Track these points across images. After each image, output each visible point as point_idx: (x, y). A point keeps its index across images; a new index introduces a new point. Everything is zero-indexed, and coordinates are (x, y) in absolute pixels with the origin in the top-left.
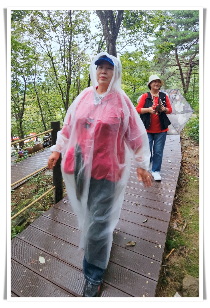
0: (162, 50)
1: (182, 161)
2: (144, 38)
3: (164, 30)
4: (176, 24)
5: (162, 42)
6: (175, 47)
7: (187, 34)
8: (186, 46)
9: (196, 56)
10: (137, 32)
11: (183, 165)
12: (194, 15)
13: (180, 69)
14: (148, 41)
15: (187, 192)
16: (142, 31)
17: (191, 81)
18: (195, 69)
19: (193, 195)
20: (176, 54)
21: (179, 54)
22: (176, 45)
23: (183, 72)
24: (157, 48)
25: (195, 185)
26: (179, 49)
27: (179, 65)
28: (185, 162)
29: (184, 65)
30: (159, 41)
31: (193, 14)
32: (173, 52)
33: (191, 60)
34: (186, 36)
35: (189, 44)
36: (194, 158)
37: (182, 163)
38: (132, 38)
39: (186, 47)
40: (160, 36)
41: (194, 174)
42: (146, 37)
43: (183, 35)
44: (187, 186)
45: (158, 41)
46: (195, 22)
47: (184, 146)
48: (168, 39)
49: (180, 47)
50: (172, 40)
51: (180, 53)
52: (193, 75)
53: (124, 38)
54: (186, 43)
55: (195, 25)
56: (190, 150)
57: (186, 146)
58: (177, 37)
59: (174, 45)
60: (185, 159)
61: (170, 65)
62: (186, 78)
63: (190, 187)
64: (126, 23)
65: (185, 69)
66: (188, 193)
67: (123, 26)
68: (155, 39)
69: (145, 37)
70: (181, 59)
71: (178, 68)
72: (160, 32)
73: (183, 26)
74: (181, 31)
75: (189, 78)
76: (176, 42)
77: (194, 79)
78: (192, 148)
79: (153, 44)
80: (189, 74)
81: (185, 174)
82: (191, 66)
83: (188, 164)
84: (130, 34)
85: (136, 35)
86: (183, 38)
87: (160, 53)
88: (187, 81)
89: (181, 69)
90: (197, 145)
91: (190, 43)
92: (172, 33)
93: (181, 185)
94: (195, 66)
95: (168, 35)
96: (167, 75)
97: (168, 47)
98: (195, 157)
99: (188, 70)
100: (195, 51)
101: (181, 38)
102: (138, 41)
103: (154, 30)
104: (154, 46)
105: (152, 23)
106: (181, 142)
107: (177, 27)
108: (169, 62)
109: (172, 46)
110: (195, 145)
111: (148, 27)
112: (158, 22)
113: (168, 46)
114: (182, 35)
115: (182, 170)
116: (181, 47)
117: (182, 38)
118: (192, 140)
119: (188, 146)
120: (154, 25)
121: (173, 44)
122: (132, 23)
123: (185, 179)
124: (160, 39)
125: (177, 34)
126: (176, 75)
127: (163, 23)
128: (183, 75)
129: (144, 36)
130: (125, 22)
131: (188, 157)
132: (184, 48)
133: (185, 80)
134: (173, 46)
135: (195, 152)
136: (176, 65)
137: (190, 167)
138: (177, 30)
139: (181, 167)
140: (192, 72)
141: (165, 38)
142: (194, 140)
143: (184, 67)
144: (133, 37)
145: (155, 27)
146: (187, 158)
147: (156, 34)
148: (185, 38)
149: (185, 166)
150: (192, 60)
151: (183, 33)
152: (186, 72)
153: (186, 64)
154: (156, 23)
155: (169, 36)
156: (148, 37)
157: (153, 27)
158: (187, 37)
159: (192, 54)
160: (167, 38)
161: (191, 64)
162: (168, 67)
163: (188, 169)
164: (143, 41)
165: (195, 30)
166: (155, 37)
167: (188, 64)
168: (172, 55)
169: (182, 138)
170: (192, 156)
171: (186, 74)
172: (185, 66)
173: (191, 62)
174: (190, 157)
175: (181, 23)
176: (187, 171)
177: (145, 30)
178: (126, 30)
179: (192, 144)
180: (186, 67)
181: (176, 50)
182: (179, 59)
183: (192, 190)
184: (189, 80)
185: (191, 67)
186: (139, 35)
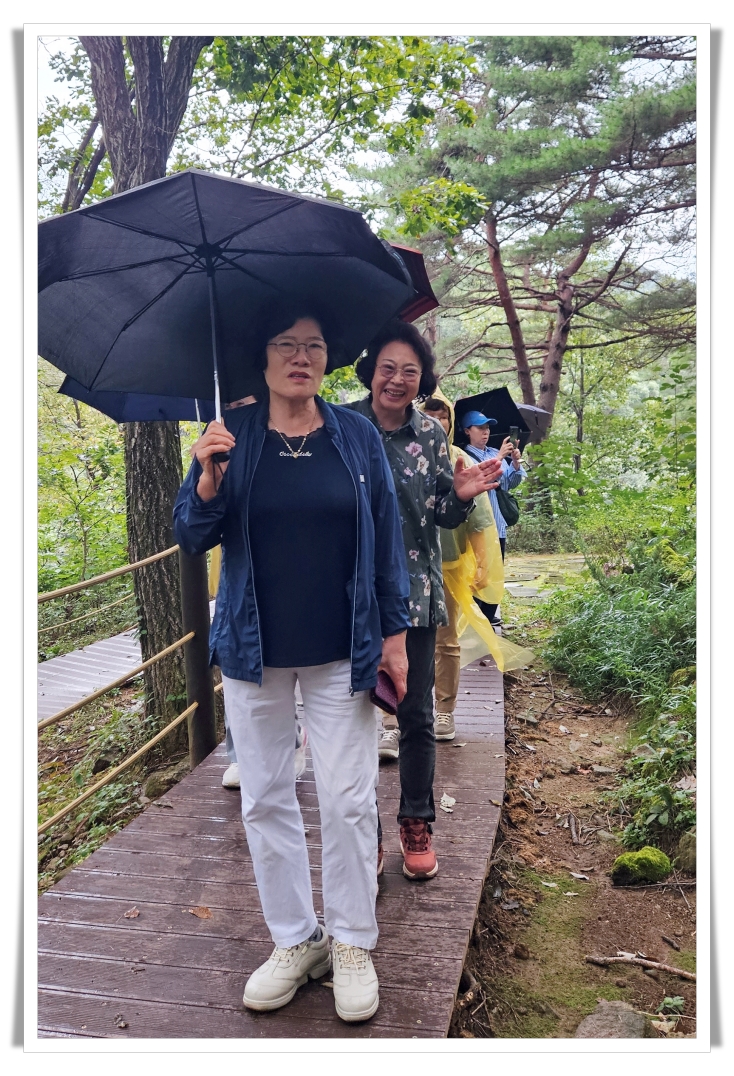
0: (419, 220)
1: (507, 799)
2: (327, 153)
3: (429, 120)
4: (492, 93)
5: (420, 176)
6: (484, 206)
7: (543, 145)
8: (542, 203)
9: (590, 258)
10: (289, 113)
11: (509, 819)
12: (574, 54)
13: (514, 324)
14: (351, 169)
15: (526, 959)
16: (318, 112)
17: (566, 384)
18: (586, 322)
19: (553, 971)
20: (494, 245)
21: (508, 246)
22: (493, 198)
23: (526, 339)
24: (398, 209)
25: (565, 917)
26: (507, 221)
27: (506, 303)
28: (523, 805)
29: (534, 302)
30: (409, 174)
31: (573, 47)
32: (475, 236)
33: (567, 278)
34: (537, 157)
35: (556, 196)
36: (567, 779)
37: (505, 813)
38: (263, 148)
39: (540, 210)
40: (410, 147)
41: (562, 863)
42: (337, 146)
43: (525, 149)
44: (527, 925)
45: (403, 174)
46: (580, 86)
47: (522, 721)
48: (454, 165)
49: (511, 209)
50: (474, 171)
51: (510, 242)
52: (575, 355)
53: (220, 142)
54: (544, 190)
55: (580, 105)
56: (552, 740)
57: (533, 719)
58: (499, 157)
59: (480, 196)
60: (522, 788)
61: (459, 302)
62: (541, 370)
63: (542, 929)
64: (231, 63)
65: (536, 324)
66: (531, 962)
67: (212, 75)
68: (386, 159)
69: (334, 147)
70: (518, 272)
71: (498, 314)
72: (409, 127)
73: (528, 104)
74: (515, 127)
75: (557, 366)
76: (491, 184)
77: (579, 373)
78: (563, 729)
79: (378, 187)
80: (553, 351)
81: (518, 867)
82: (566, 306)
83: (537, 812)
84: (254, 121)
85: (287, 134)
86: (525, 165)
87: (413, 234)
88: (548, 382)
89: (517, 323)
90: (586, 712)
91: (558, 191)
92: (472, 136)
93: (498, 926)
94: (585, 310)
95: (451, 145)
96: (450, 353)
97: (452, 208)
98: (573, 772)
99: (552, 328)
100: (581, 231)
101: (517, 167)
102: (297, 164)
103: (377, 112)
104: (383, 195)
105: (369, 77)
106: (506, 696)
107: (497, 105)
108: (460, 285)
109: (469, 202)
110: (578, 712)
111: (350, 93)
112: (401, 73)
113: (450, 203)
114: (518, 150)
115: (508, 848)
116: (518, 209)
117: (521, 164)
118: (561, 686)
119: (542, 718)
120: (379, 86)
121: (474, 193)
122: (261, 67)
123: (521, 893)
124: (412, 163)
125: (497, 142)
126: (492, 353)
127: (426, 82)
128: (528, 352)
129: (327, 142)
130: (225, 56)
131: (539, 775)
132: (528, 214)
133: (537, 380)
134: (473, 204)
135: (572, 750)
136: (492, 302)
137: (545, 828)
138: (495, 120)
139: (499, 829)
140: (571, 341)
141: (435, 157)
142: (572, 684)
143: (530, 313)
144: (268, 141)
145: (387, 99)
146: (536, 781)
147: (392, 137)
148: (535, 165)
149: (523, 822)
150: (572, 280)
151: (526, 141)
152: (541, 336)
153: (542, 297)
154: (390, 76)
155: (457, 152)
156: (349, 148)
157: (375, 99)
158: (542, 160)
159: (570, 245)
160: (446, 159)
161: (564, 296)
162: (453, 311)
163: (536, 838)
164: (324, 170)
165: (583, 128)
166: (385, 150)
167: (553, 296)
168: (472, 250)
169: (515, 681)
170: (558, 770)
171: (542, 348)
172: (537, 308)
173: (565, 287)
174: (550, 777)
175: (515, 87)
176: (528, 850)
177: (335, 109)
178: (233, 101)
179: (561, 709)
180: (542, 314)
181: (493, 223)
182: (505, 270)
183: (549, 946)
184: (557, 378)
185: (566, 312)
186: (301, 133)
